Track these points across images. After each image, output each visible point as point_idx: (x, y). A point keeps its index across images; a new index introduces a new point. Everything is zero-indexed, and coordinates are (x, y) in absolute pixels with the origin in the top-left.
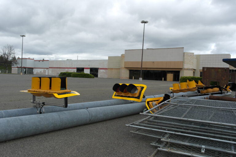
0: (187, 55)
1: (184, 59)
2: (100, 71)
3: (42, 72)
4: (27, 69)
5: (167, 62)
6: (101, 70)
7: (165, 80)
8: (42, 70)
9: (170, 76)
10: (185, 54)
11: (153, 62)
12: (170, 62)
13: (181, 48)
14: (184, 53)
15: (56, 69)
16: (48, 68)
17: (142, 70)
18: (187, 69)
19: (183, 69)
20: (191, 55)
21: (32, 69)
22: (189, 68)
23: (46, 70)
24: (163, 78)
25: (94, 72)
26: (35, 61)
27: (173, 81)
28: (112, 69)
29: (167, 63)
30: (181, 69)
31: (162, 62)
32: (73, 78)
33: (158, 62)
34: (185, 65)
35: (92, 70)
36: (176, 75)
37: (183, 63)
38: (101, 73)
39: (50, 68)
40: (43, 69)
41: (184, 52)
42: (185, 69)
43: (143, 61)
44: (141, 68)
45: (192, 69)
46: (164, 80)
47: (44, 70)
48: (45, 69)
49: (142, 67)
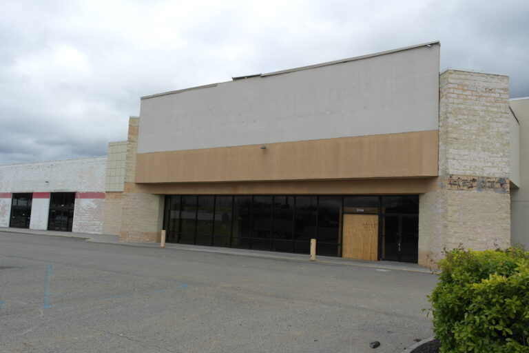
0: (463, 87)
9: (360, 230)
10: (452, 81)
12: (357, 143)
14: (443, 77)
18: (472, 183)
19: (438, 182)
20: (488, 90)
22: (478, 173)
24: (313, 242)
27: (380, 258)
29: (336, 146)
30: (427, 181)
31: (310, 147)
33: (289, 148)
34: (452, 152)
37: (435, 138)
42: (454, 183)
45: (502, 182)
46: (317, 253)
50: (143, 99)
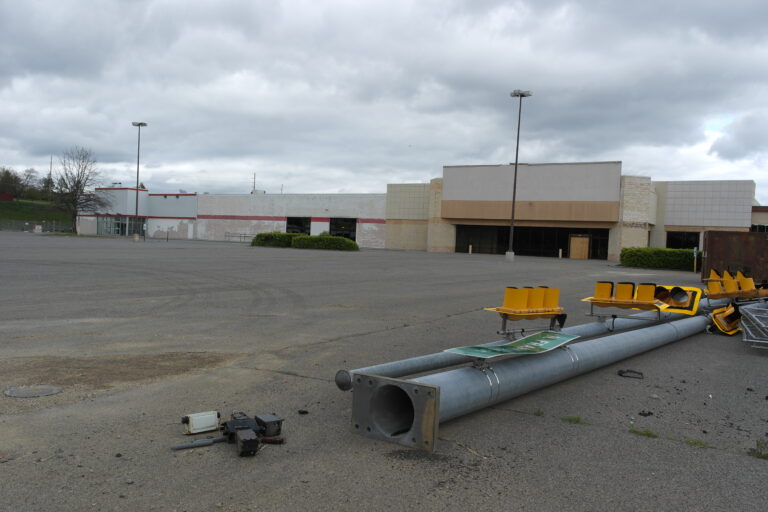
0: (630, 183)
1: (621, 196)
2: (361, 228)
3: (176, 229)
4: (128, 219)
5: (570, 205)
6: (366, 226)
7: (566, 255)
8: (175, 224)
9: (579, 245)
10: (627, 180)
11: (531, 204)
12: (582, 205)
13: (615, 163)
14: (622, 178)
15: (221, 221)
16: (194, 218)
17: (515, 228)
18: (633, 225)
19: (618, 224)
20: (642, 185)
21: (143, 219)
22: (635, 221)
23: (186, 225)
24: (561, 251)
25: (343, 230)
26: (150, 195)
27: (589, 258)
28: (399, 221)
30: (614, 223)
31: (556, 205)
32: (297, 251)
33: (545, 205)
34: (625, 212)
35: (336, 223)
36: (599, 240)
37: (618, 205)
38: (364, 235)
39: (199, 217)
40: (180, 220)
41: (622, 174)
42: (625, 225)
43: (516, 199)
44: (513, 220)
45: (645, 224)
46: (562, 257)
47: (181, 223)
48: (185, 221)
49: (516, 218)
50: (445, 167)
